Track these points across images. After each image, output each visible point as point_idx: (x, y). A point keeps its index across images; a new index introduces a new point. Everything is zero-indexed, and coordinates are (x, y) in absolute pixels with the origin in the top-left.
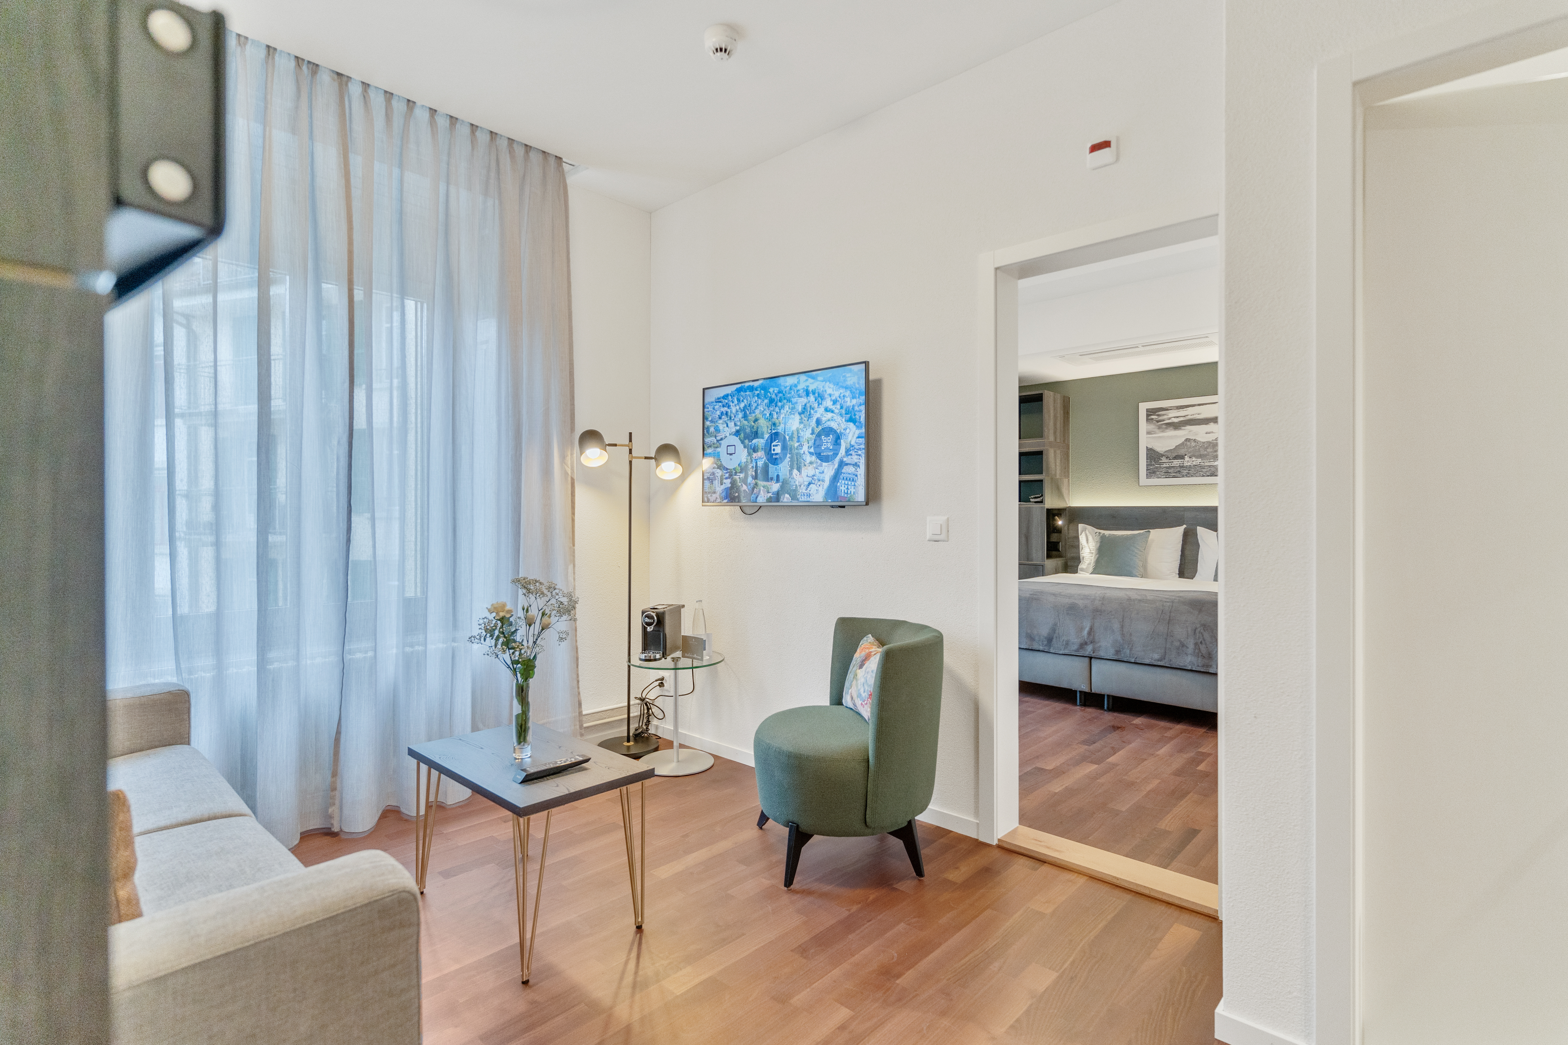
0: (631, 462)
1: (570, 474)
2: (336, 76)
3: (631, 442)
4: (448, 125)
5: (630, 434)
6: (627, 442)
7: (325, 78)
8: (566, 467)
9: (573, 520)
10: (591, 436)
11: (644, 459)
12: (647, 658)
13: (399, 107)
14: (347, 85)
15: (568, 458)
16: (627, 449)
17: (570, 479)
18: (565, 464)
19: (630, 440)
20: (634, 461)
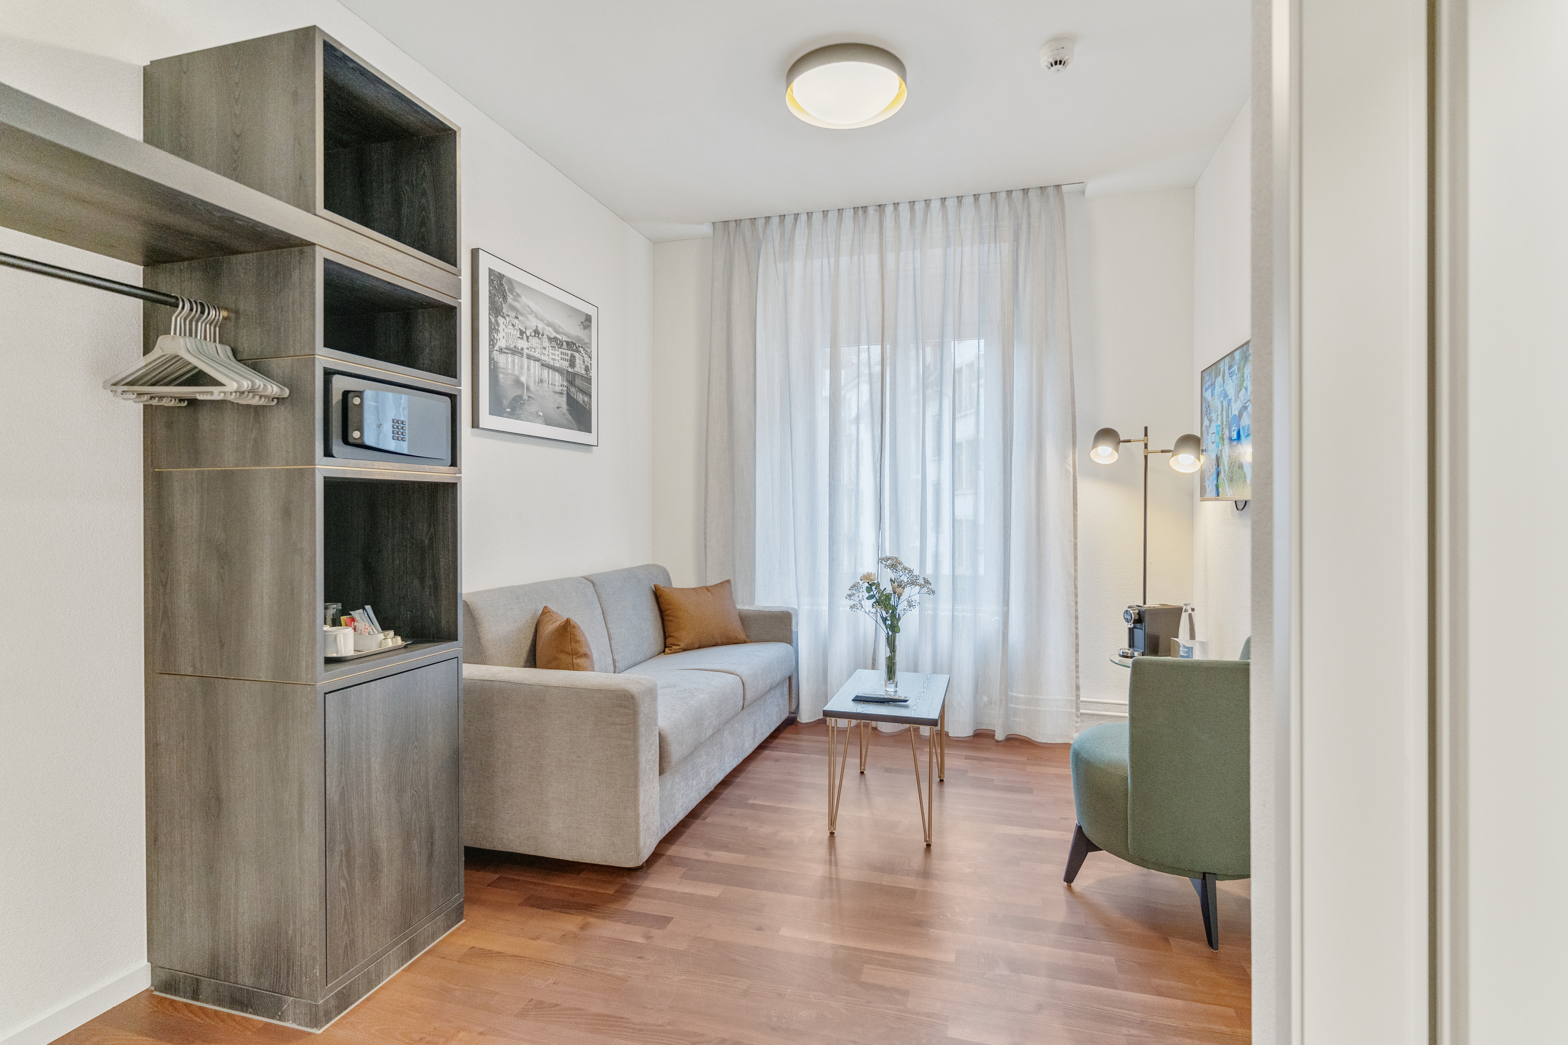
0: (1146, 457)
1: (1072, 473)
2: (878, 207)
3: (1147, 436)
4: (956, 204)
5: (1146, 428)
6: (1142, 436)
7: (871, 211)
8: (1067, 466)
9: (1075, 516)
10: (1107, 434)
11: (1160, 453)
12: (1125, 654)
13: (919, 207)
14: (884, 210)
15: (1070, 457)
16: (1142, 444)
17: (1071, 477)
18: (1066, 463)
19: (1146, 435)
20: (1149, 456)
